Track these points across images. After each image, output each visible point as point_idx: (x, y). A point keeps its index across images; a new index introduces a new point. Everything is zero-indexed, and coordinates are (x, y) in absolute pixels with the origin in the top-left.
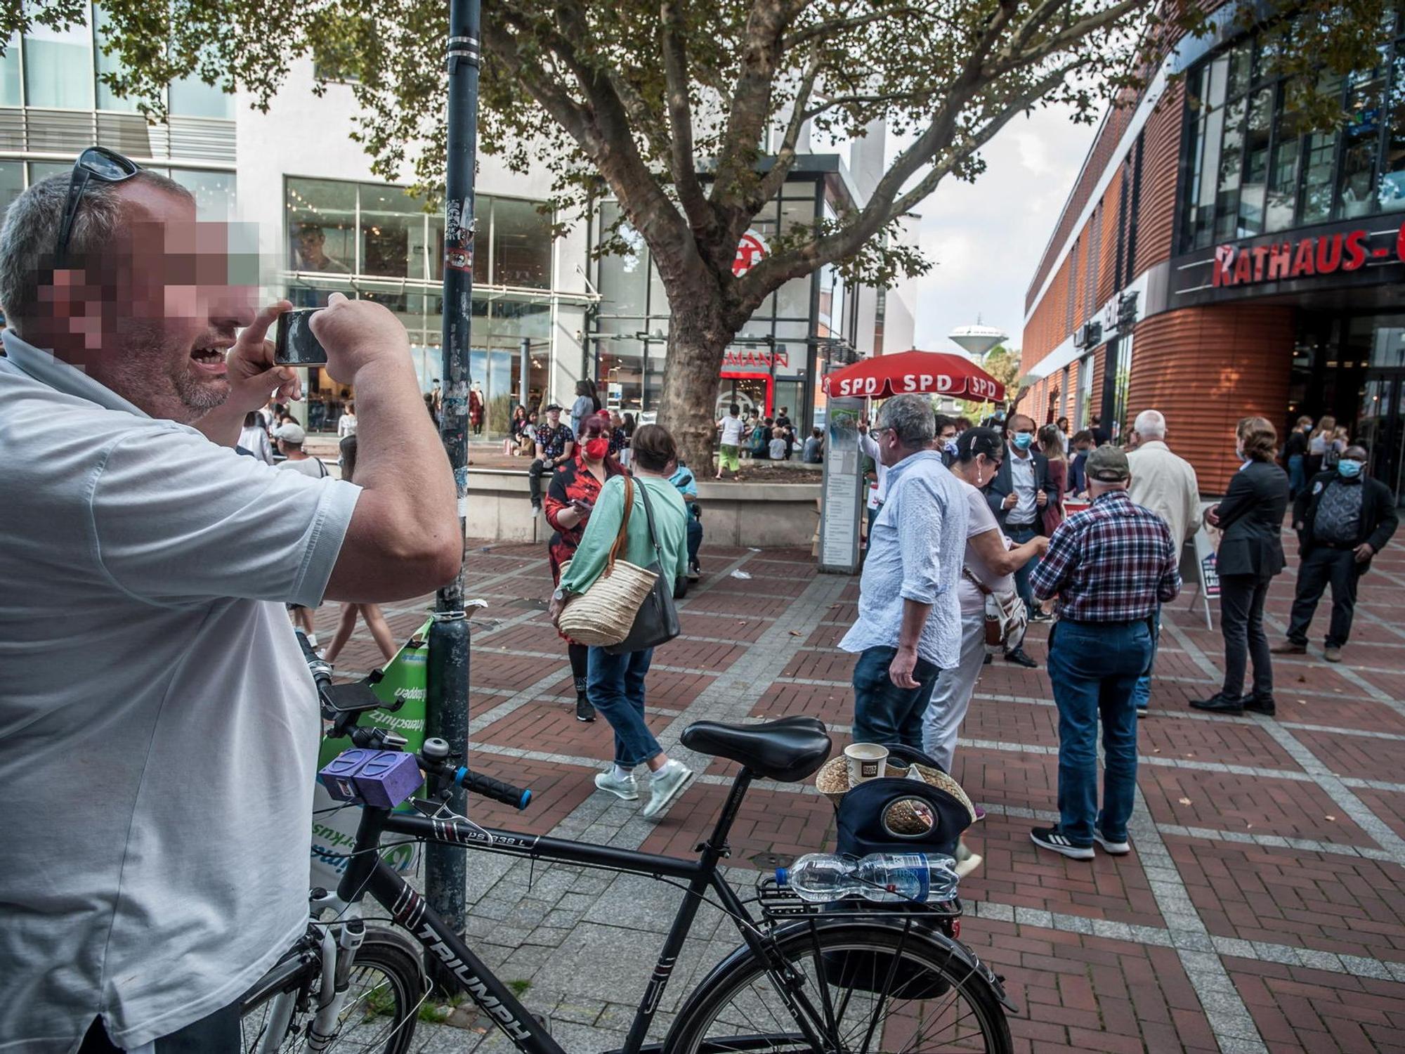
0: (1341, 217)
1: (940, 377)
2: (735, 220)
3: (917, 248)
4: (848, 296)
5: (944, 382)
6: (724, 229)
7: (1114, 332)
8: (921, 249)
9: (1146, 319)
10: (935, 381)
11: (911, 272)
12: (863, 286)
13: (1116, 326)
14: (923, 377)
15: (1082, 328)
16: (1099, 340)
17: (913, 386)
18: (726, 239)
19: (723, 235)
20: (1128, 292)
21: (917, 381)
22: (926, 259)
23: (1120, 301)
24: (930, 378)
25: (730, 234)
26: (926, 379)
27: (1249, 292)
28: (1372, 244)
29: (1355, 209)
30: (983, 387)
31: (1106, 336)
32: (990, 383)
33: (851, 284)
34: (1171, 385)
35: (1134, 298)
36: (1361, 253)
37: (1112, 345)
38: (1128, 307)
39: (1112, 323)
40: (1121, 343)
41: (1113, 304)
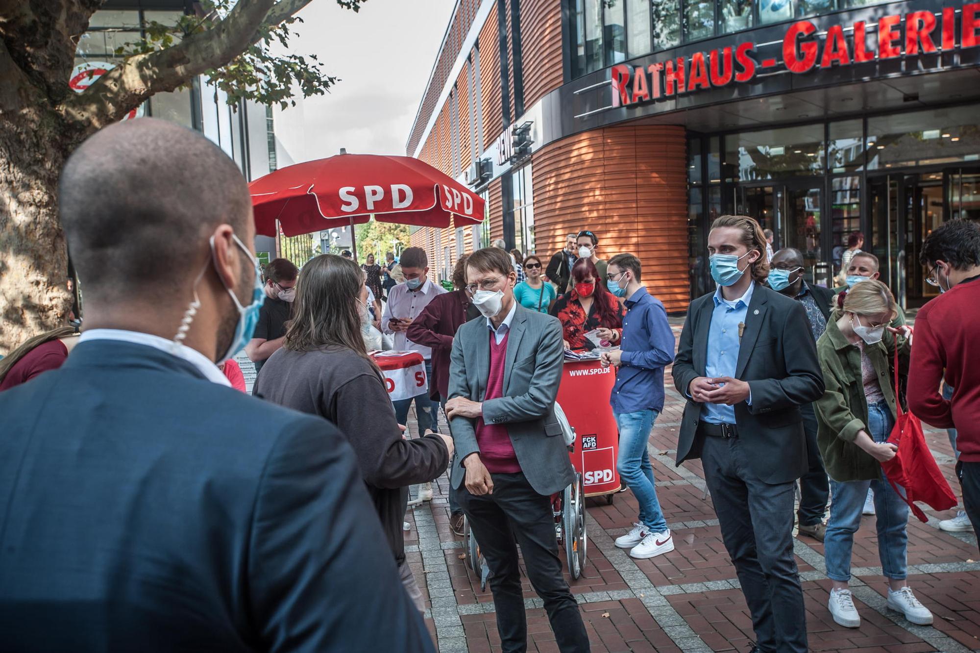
0: (724, 32)
1: (395, 188)
2: (63, 16)
3: (315, 57)
4: (236, 116)
5: (402, 196)
6: (49, 26)
7: (508, 166)
8: (320, 60)
9: (544, 147)
10: (388, 193)
11: (309, 90)
12: (250, 103)
13: (510, 159)
14: (368, 189)
15: (474, 165)
16: (491, 176)
17: (355, 203)
18: (52, 40)
19: (47, 35)
20: (520, 123)
21: (360, 195)
22: (325, 73)
23: (514, 133)
24: (379, 189)
25: (59, 33)
26: (373, 192)
27: (639, 112)
28: (757, 55)
29: (733, 24)
30: (458, 201)
31: (498, 171)
32: (465, 195)
33: (236, 99)
34: (572, 211)
35: (526, 129)
36: (752, 65)
37: (507, 178)
38: (522, 138)
39: (507, 155)
40: (515, 176)
41: (507, 137)
